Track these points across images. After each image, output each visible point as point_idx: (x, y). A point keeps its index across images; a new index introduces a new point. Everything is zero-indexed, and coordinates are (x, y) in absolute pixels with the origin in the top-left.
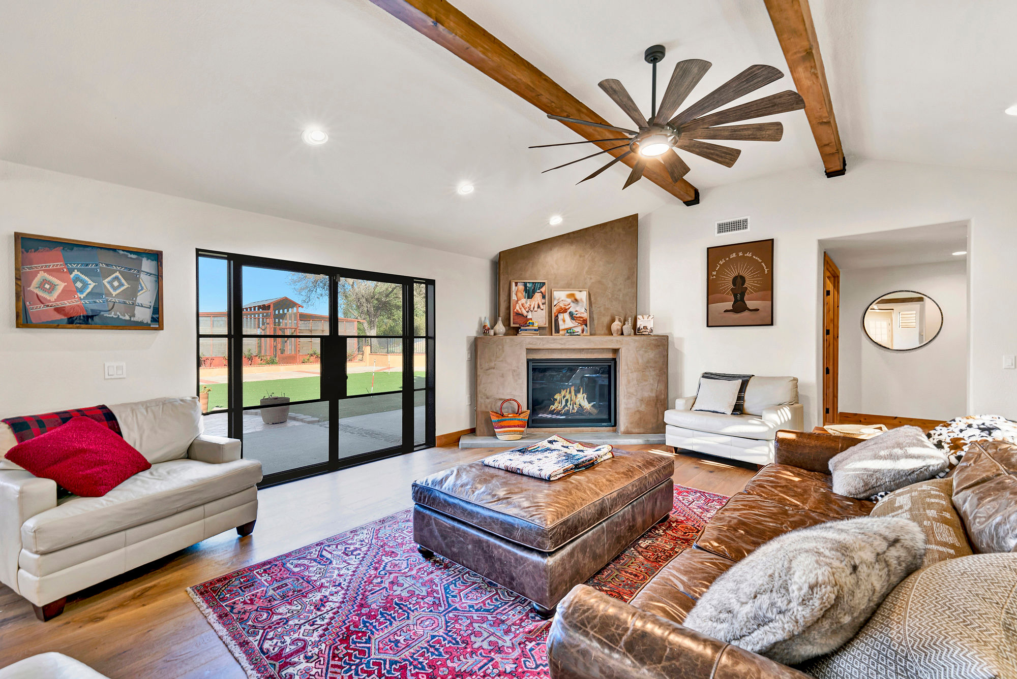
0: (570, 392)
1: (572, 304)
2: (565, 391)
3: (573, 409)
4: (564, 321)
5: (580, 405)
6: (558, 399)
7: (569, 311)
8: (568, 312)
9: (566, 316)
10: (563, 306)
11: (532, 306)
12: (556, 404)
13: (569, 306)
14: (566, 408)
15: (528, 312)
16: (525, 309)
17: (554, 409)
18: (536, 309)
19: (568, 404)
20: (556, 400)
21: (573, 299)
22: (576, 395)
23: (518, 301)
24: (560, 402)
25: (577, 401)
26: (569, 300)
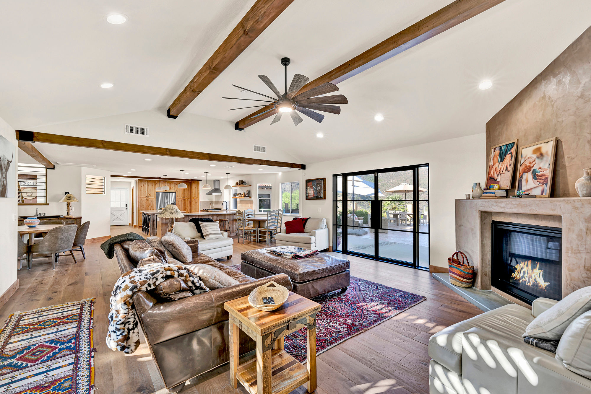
0: (527, 265)
1: (537, 161)
2: (524, 263)
3: (529, 282)
4: (527, 181)
5: (535, 280)
6: (518, 269)
7: (532, 169)
8: (532, 171)
9: (529, 175)
10: (528, 164)
11: (502, 169)
12: (516, 273)
13: (534, 163)
14: (523, 279)
15: (498, 175)
16: (496, 173)
17: (515, 277)
18: (504, 172)
19: (525, 276)
20: (517, 269)
21: (538, 154)
22: (532, 271)
23: (493, 165)
24: (519, 272)
25: (533, 275)
26: (535, 156)
